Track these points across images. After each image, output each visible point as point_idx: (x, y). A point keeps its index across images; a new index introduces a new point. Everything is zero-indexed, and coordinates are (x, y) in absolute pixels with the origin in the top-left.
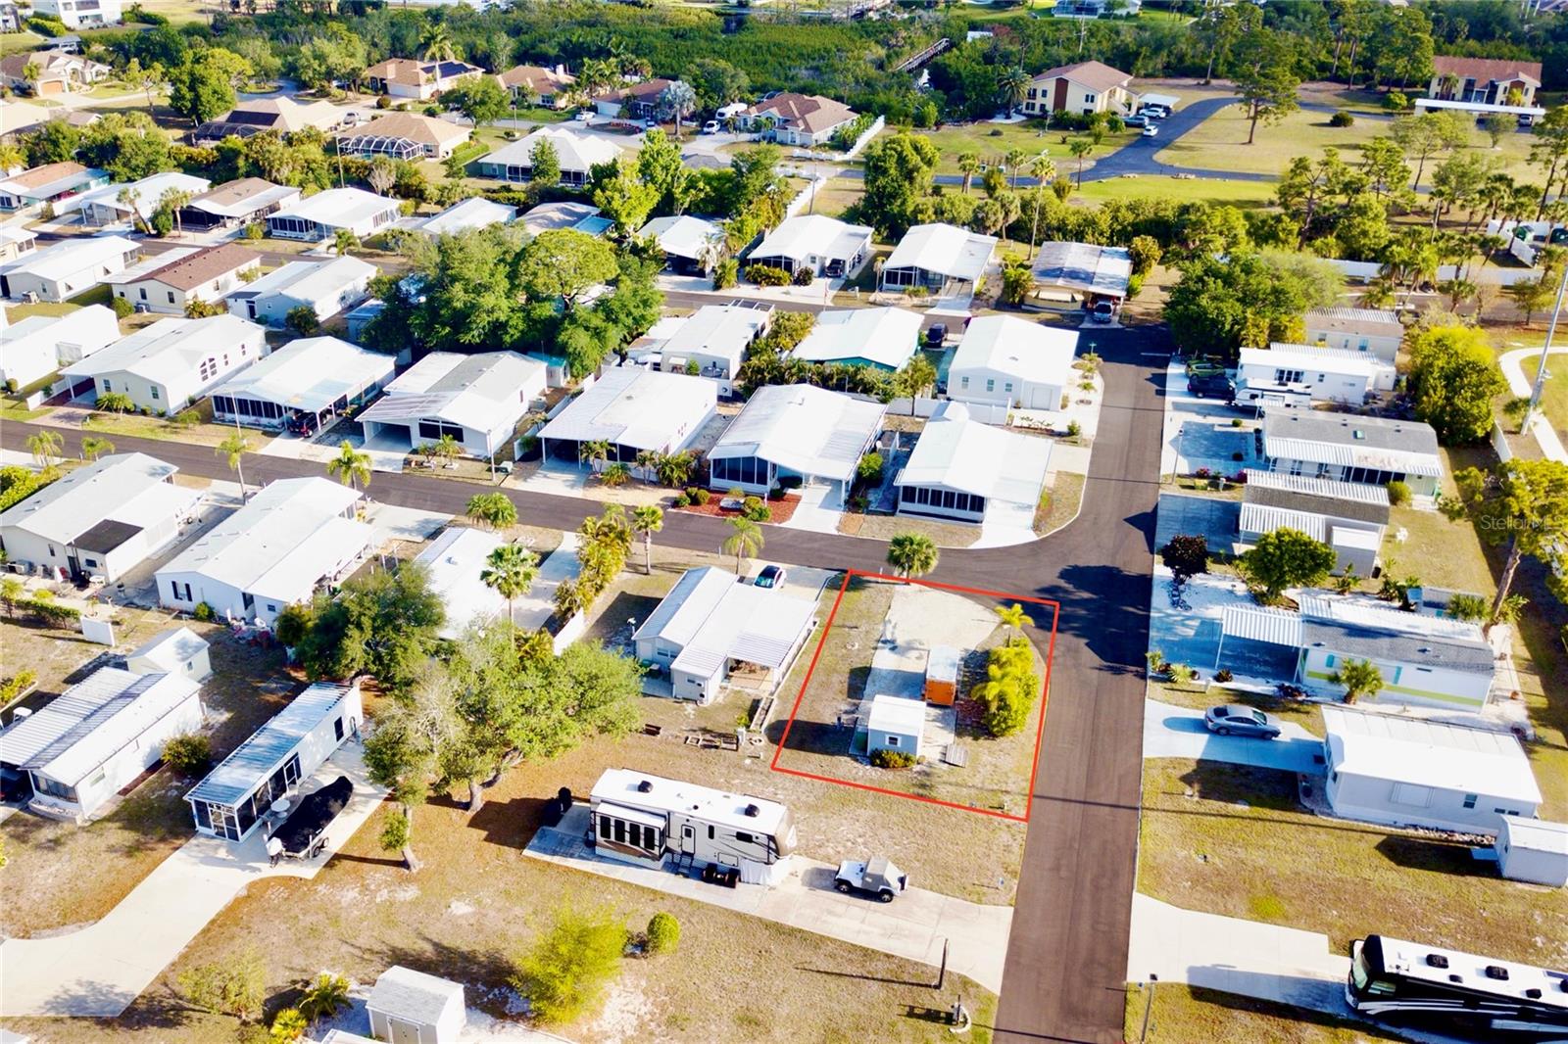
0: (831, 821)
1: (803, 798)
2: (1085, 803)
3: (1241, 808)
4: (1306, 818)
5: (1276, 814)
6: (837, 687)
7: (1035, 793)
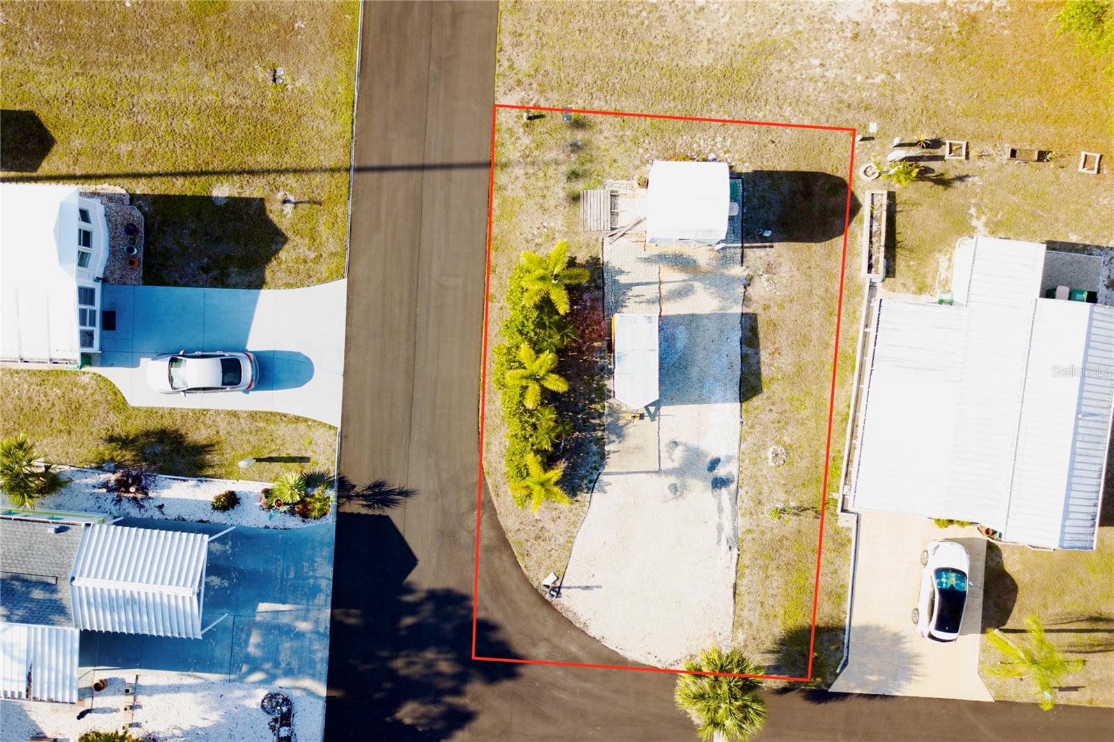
0: (742, 30)
1: (785, 66)
2: (422, 168)
3: (222, 190)
4: (141, 188)
5: (179, 187)
6: (782, 338)
7: (484, 173)
